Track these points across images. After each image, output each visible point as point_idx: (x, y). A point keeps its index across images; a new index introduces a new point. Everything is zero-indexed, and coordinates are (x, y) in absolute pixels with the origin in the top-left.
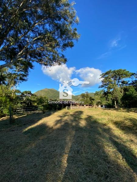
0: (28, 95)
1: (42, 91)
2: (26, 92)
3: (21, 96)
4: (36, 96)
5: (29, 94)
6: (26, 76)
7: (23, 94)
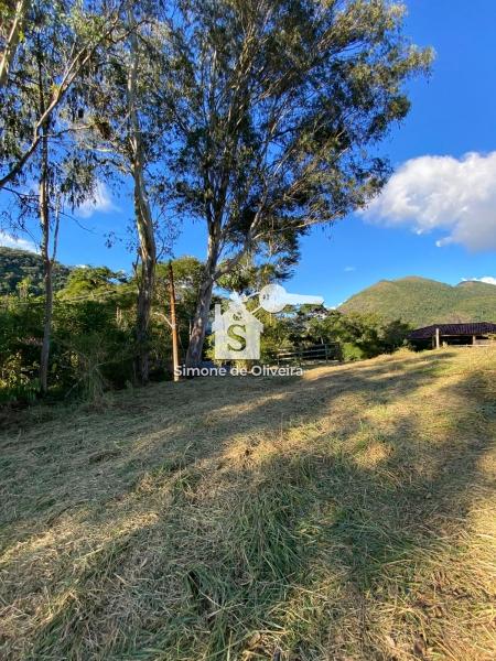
0: (316, 315)
1: (365, 293)
2: (308, 306)
3: (298, 321)
4: (339, 314)
5: (316, 310)
6: (294, 261)
7: (300, 314)
